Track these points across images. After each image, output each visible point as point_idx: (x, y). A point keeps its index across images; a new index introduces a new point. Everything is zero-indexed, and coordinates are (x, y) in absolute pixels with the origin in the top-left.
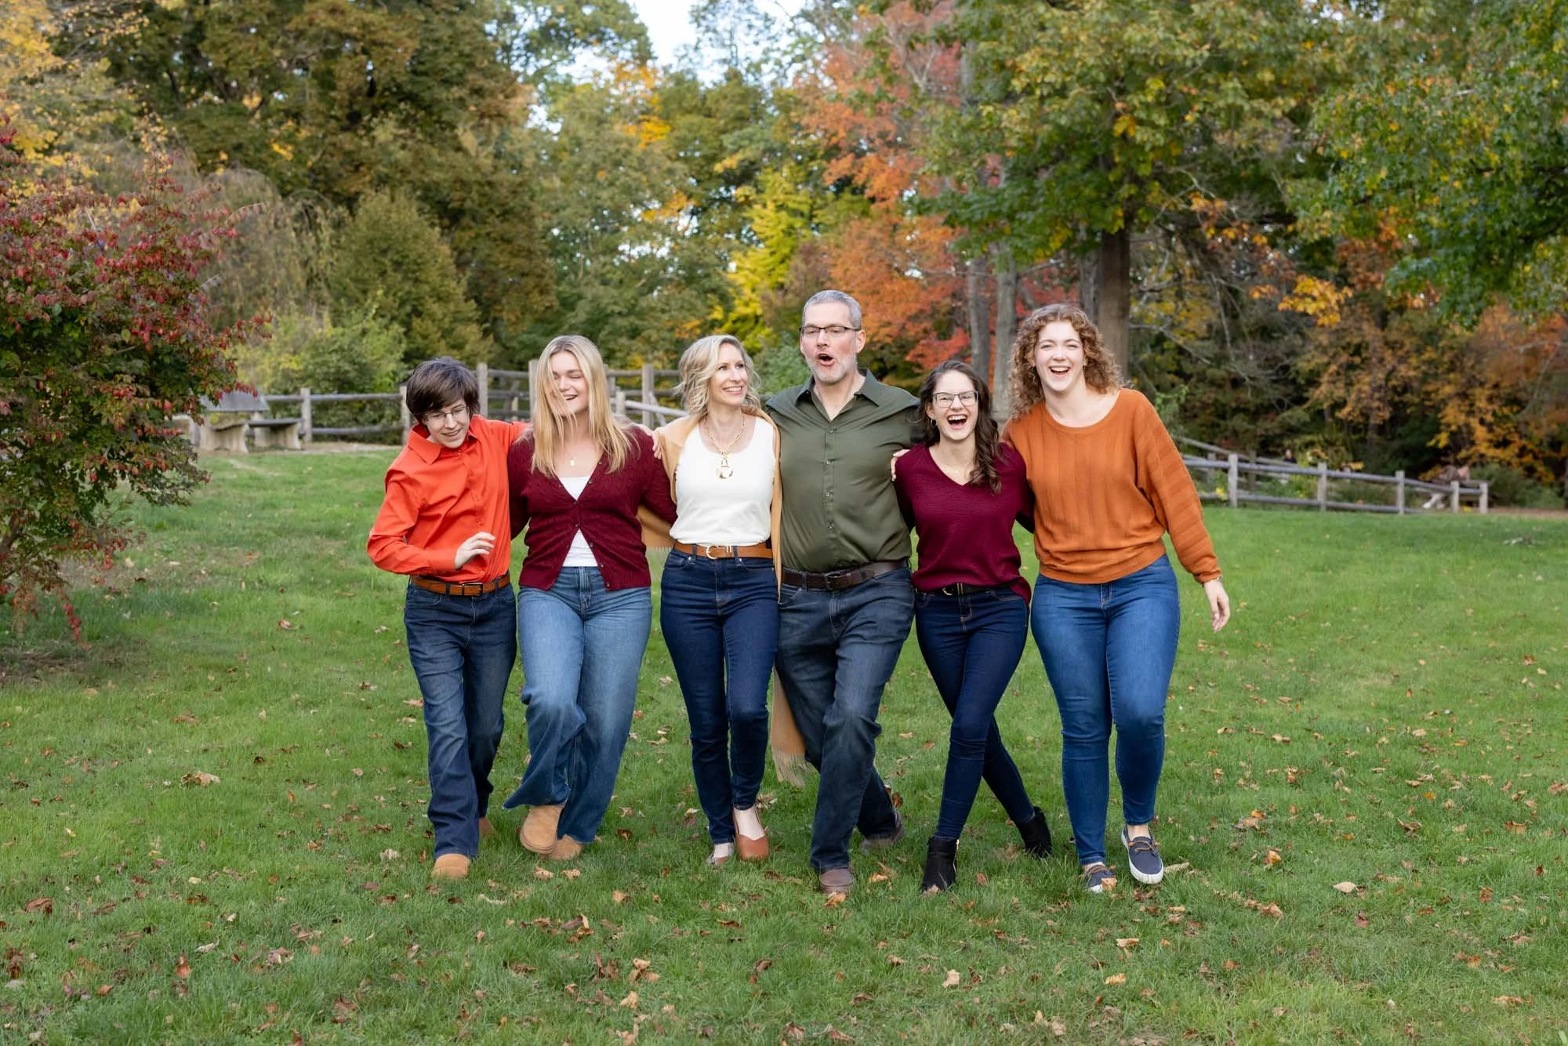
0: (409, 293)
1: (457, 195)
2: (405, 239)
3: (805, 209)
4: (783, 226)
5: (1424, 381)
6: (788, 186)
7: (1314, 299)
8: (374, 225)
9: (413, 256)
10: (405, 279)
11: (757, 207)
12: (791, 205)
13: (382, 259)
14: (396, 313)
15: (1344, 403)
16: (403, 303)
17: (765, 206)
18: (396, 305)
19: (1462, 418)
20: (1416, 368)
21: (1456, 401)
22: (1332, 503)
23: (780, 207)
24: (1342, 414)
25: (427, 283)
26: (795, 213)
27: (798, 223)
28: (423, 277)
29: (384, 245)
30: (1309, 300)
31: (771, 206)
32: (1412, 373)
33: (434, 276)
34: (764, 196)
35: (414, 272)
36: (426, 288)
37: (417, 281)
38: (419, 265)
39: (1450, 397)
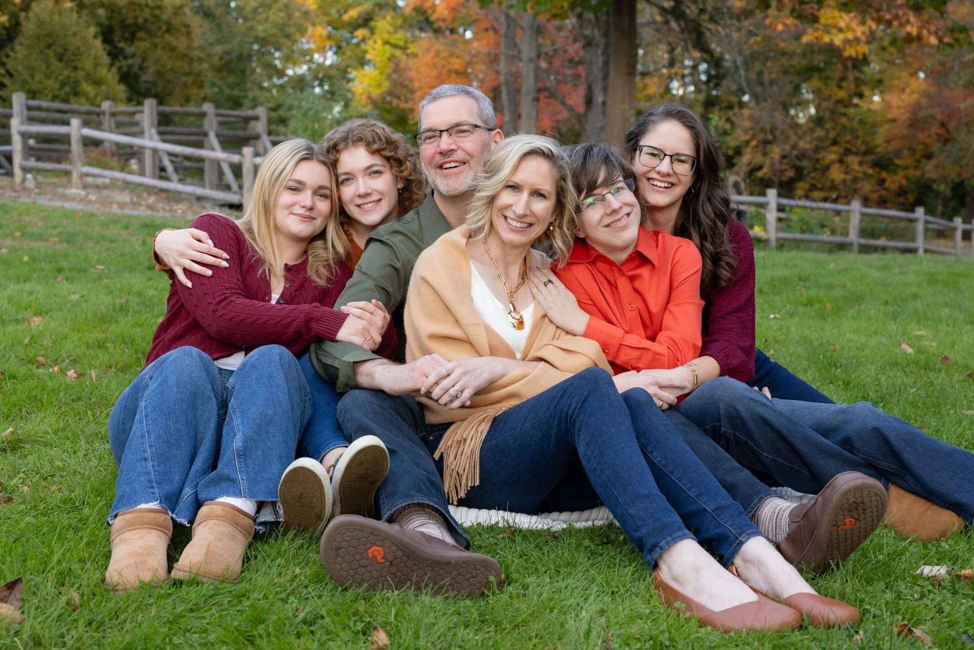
0: (68, 77)
1: (131, 15)
2: (65, 36)
3: (401, 43)
4: (387, 55)
5: (817, 150)
6: (390, 28)
7: (841, 30)
8: (41, 24)
9: (72, 48)
10: (67, 67)
11: (371, 42)
12: (393, 41)
13: (47, 51)
14: (57, 93)
15: (760, 168)
16: (63, 85)
17: (375, 42)
18: (57, 86)
19: (842, 176)
20: (810, 143)
21: (837, 165)
22: (863, 241)
23: (387, 43)
24: (760, 174)
25: (83, 69)
26: (395, 46)
27: (398, 53)
28: (80, 65)
29: (49, 40)
30: (834, 31)
31: (379, 42)
32: (808, 146)
33: (88, 65)
34: (375, 36)
35: (73, 61)
36: (81, 74)
37: (75, 68)
38: (77, 54)
39: (833, 162)
